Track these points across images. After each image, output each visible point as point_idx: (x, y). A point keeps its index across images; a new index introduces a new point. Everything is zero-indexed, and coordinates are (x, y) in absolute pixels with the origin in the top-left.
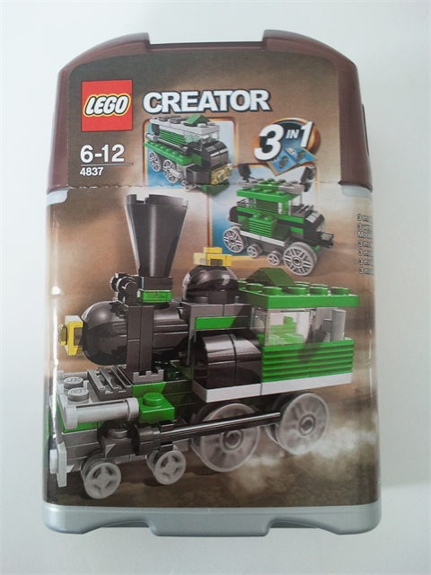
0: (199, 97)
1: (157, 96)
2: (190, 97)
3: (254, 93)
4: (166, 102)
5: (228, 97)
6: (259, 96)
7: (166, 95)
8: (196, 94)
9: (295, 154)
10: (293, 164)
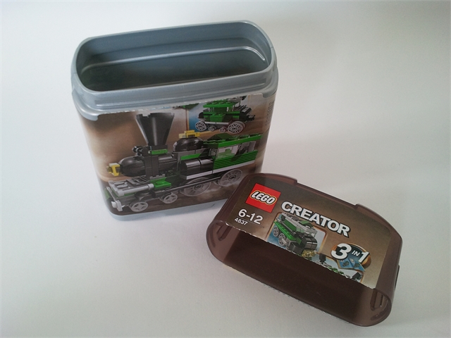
0: (312, 215)
1: (291, 205)
2: (307, 212)
3: (342, 226)
4: (294, 209)
5: (327, 222)
6: (344, 228)
7: (295, 206)
8: (311, 212)
9: (354, 263)
10: (351, 267)
